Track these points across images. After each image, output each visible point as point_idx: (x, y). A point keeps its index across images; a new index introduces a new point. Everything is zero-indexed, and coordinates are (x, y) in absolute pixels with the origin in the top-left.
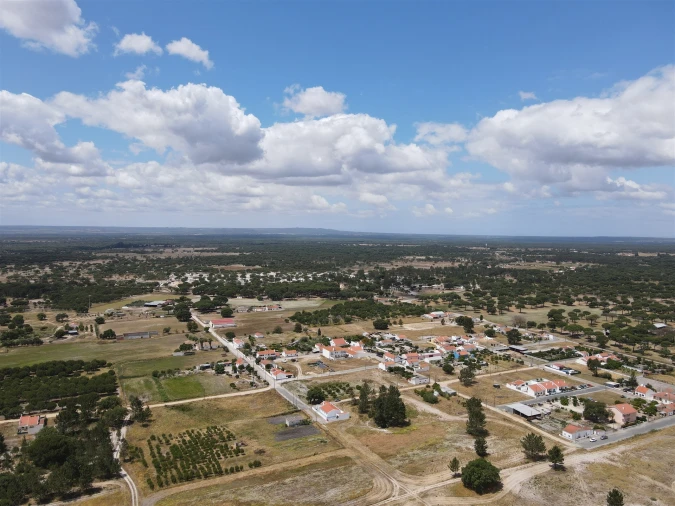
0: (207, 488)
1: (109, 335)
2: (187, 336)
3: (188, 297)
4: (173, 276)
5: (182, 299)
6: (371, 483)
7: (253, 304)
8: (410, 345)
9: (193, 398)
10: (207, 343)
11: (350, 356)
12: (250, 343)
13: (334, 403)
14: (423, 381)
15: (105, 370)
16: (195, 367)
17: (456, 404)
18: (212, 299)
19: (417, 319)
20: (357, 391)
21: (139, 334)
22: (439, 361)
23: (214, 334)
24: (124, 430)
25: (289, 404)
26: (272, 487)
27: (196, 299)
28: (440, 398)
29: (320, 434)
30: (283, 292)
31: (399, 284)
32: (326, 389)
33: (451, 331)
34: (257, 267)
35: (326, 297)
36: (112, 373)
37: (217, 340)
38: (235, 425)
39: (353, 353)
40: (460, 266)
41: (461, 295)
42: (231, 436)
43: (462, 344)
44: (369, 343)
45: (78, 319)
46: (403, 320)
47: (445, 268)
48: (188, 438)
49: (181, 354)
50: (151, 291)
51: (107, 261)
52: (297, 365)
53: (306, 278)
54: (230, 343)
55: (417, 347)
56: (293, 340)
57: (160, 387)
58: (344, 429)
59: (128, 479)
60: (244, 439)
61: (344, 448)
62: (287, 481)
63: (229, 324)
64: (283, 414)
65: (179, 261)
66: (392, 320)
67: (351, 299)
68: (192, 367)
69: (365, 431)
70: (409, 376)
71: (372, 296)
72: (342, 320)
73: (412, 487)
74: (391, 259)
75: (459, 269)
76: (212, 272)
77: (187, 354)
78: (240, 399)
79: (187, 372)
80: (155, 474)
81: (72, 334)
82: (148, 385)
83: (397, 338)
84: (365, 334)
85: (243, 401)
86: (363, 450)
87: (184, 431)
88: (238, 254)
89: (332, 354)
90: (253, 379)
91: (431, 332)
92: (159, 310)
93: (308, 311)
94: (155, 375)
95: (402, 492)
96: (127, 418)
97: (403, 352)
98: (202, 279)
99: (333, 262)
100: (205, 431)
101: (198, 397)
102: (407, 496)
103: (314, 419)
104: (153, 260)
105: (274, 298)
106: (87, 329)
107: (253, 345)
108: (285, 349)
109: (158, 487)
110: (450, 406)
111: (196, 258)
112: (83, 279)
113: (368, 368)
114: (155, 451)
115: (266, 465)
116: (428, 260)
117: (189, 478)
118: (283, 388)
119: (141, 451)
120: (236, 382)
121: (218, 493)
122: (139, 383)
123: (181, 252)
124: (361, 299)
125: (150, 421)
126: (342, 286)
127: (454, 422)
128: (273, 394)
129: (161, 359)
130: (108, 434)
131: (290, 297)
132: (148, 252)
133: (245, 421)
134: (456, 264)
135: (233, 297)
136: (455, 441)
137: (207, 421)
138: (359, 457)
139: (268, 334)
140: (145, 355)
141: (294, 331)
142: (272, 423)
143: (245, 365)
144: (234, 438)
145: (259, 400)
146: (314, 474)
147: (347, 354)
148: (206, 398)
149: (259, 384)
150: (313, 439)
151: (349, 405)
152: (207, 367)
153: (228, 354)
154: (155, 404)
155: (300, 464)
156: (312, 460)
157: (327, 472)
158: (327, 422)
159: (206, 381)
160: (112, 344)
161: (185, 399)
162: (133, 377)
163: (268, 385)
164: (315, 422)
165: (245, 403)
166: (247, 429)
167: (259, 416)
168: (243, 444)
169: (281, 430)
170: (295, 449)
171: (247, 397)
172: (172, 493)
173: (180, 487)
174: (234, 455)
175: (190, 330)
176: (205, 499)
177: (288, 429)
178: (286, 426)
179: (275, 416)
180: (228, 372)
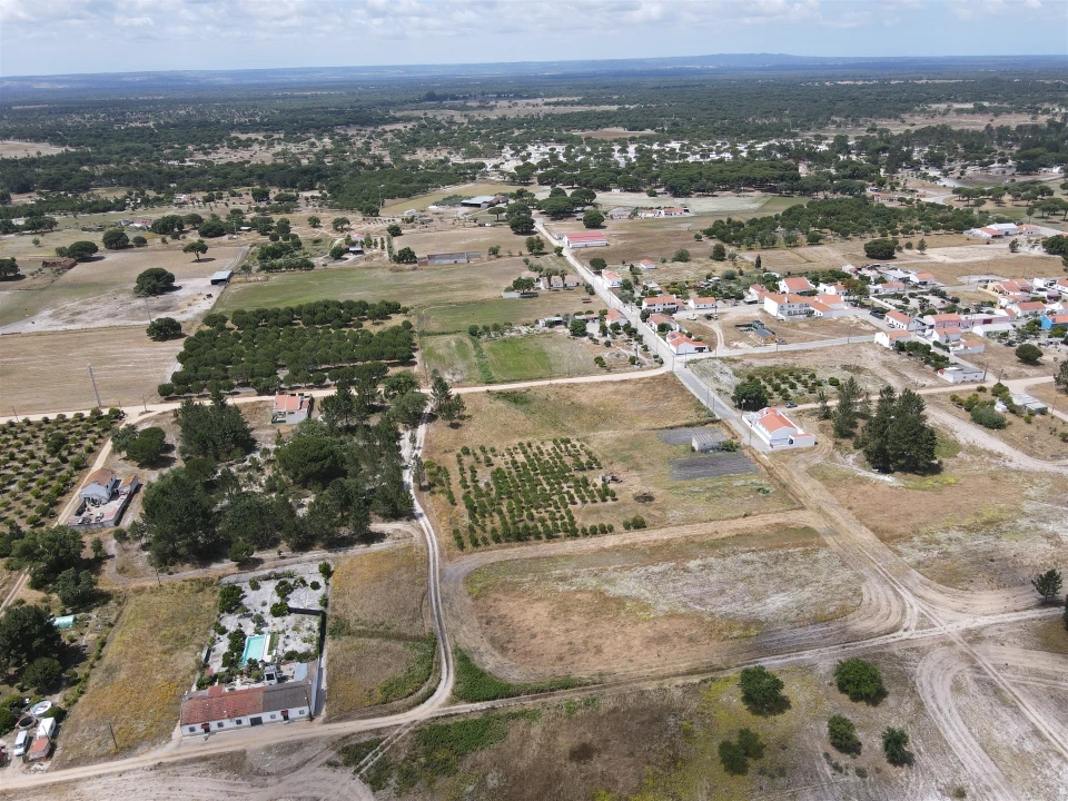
0: (550, 558)
1: (406, 256)
2: (526, 261)
3: (530, 189)
4: (507, 151)
5: (520, 194)
6: (857, 593)
7: (639, 204)
8: (942, 295)
9: (531, 379)
10: (559, 278)
11: (817, 313)
12: (631, 279)
13: (782, 411)
14: (972, 377)
15: (397, 320)
16: (537, 322)
17: (1045, 434)
18: (569, 193)
19: (955, 238)
20: (829, 389)
21: (451, 256)
22: (1005, 335)
23: (571, 260)
24: (422, 430)
25: (699, 407)
26: (664, 574)
27: (542, 193)
28: (1010, 417)
29: (757, 471)
30: (693, 180)
31: (919, 162)
32: (770, 381)
33: (1034, 268)
34: (648, 132)
35: (773, 190)
36: (407, 325)
37: (575, 271)
38: (602, 439)
39: (823, 308)
40: (1051, 123)
41: (1055, 187)
42: (593, 463)
43: (1056, 299)
44: (856, 289)
45: (365, 227)
46: (927, 239)
47: (1020, 128)
48: (521, 458)
49: (515, 295)
50: (473, 179)
51: (410, 126)
52: (714, 326)
53: (735, 153)
54: (598, 278)
55: (956, 301)
56: (709, 277)
57: (480, 355)
58: (803, 467)
59: (424, 522)
60: (617, 468)
61: (803, 508)
62: (693, 564)
63: (597, 241)
64: (688, 426)
65: (519, 123)
66: (902, 241)
67: (821, 196)
68: (532, 320)
69: (846, 477)
70: (940, 363)
71: (863, 188)
72: (803, 238)
73: (949, 615)
74: (903, 110)
75: (1048, 131)
76: (570, 141)
77: (524, 296)
78: (611, 388)
79: (524, 330)
80: (467, 520)
81: (355, 253)
82: (462, 349)
83: (914, 279)
84: (847, 268)
85: (616, 392)
86: (841, 517)
87: (515, 442)
88: (615, 108)
89: (781, 309)
90: (634, 349)
91: (988, 268)
92: (483, 213)
93: (736, 219)
94: (474, 332)
95: (924, 622)
96: (427, 410)
97: (926, 309)
98: (554, 157)
99: (787, 120)
100: (549, 446)
101: (541, 378)
102: (935, 632)
103: (745, 441)
104: (478, 122)
105: (677, 191)
106: (376, 244)
107: (637, 282)
108: (693, 294)
109: (469, 546)
110: (1031, 438)
111: (546, 116)
112: (374, 157)
113: (855, 339)
114: (468, 475)
115: (654, 526)
116: (981, 110)
117: (521, 537)
118: (688, 371)
119: (447, 474)
120: (606, 355)
121: (569, 571)
122: (448, 345)
123: (523, 108)
124: (838, 196)
125: (462, 418)
126: (803, 170)
127: (1041, 475)
128: (670, 383)
129: (483, 303)
130: (398, 436)
131: (706, 191)
132: (472, 108)
133: (619, 433)
134: (1042, 120)
135: (605, 188)
136: (1045, 520)
137: (554, 424)
138: (834, 533)
139: (664, 261)
140: (459, 293)
141: (711, 258)
142: (666, 441)
143: (623, 323)
144: (599, 464)
145: (645, 392)
146: (743, 556)
147: (812, 309)
148: (554, 382)
149: (646, 360)
150: (742, 482)
151: (815, 418)
152: (558, 323)
153: (593, 298)
154: (471, 386)
155: (717, 533)
156: (740, 526)
157: (770, 556)
158: (770, 449)
159: (555, 348)
160: (411, 273)
161: (519, 380)
162: (440, 334)
163: (662, 363)
164: (746, 447)
165: (619, 397)
166: (623, 450)
167: (645, 425)
168: (614, 479)
169: (684, 458)
170: (708, 499)
171: (624, 386)
172: (492, 561)
173: (506, 551)
174: (598, 499)
175: (531, 250)
176: (546, 579)
177: (695, 457)
178: (693, 450)
179: (671, 428)
180: (591, 334)
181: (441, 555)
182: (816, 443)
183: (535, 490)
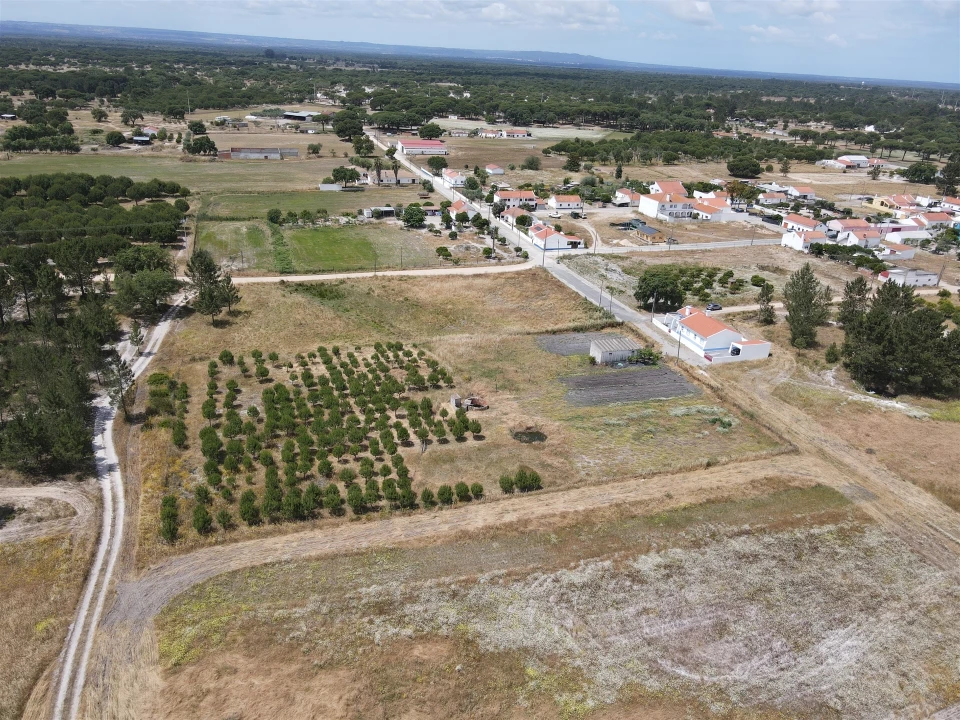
1: (204, 146)
2: (351, 160)
7: (478, 127)
8: (829, 207)
9: (348, 270)
10: (390, 172)
11: (703, 215)
12: (477, 180)
16: (361, 212)
19: (810, 167)
21: (261, 150)
22: (926, 242)
23: (406, 163)
24: (162, 329)
25: (586, 306)
29: (698, 394)
35: (611, 127)
37: (411, 169)
38: (450, 347)
39: (710, 210)
42: (440, 378)
44: (744, 193)
48: (319, 370)
49: (336, 187)
52: (585, 224)
54: (437, 179)
56: (566, 181)
57: (280, 242)
60: (479, 387)
61: (796, 452)
63: (435, 148)
64: (576, 330)
68: (355, 211)
69: (836, 403)
77: (346, 189)
78: (464, 283)
79: (343, 220)
81: (141, 143)
82: (254, 236)
83: (793, 192)
85: (469, 288)
86: (864, 467)
87: (314, 348)
89: (662, 208)
91: (858, 189)
94: (274, 218)
96: (178, 300)
97: (824, 218)
100: (369, 353)
101: (361, 269)
103: (667, 350)
105: (516, 120)
106: (171, 138)
107: (483, 183)
109: (191, 534)
113: (757, 242)
115: (555, 486)
118: (562, 267)
119: (185, 395)
120: (452, 247)
122: (237, 231)
125: (234, 314)
128: (541, 277)
129: (293, 194)
131: (546, 123)
133: (478, 338)
135: (441, 117)
137: (379, 325)
138: (867, 495)
139: (513, 169)
140: (264, 184)
141: (565, 168)
142: (550, 349)
143: (471, 215)
144: (449, 381)
145: (508, 288)
146: (737, 544)
147: (695, 212)
148: (380, 274)
149: (505, 255)
150: (682, 409)
151: (752, 323)
152: (388, 214)
153: (431, 195)
154: (258, 275)
155: (669, 496)
156: (705, 484)
157: (781, 543)
158: (707, 362)
159: (383, 239)
160: (208, 164)
161: (331, 271)
162: (227, 219)
163: (526, 257)
164: (672, 359)
165: (473, 293)
166: (485, 360)
167: (516, 328)
168: (475, 404)
169: (581, 373)
170: (636, 438)
171: (478, 281)
172: (234, 565)
173: (269, 542)
174: (451, 437)
175: (358, 152)
176: (345, 609)
177: (596, 371)
178: (593, 361)
179: (554, 332)
180: (432, 226)
181: (124, 556)
182: (770, 355)
183: (339, 422)
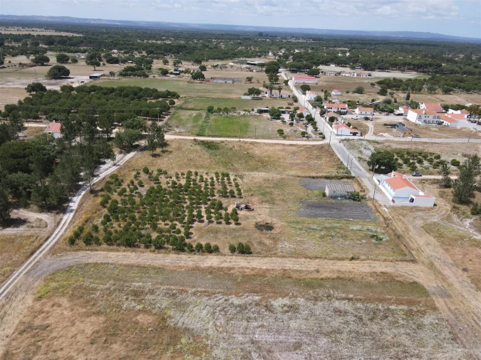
9: (229, 137)
10: (277, 91)
11: (446, 123)
12: (323, 97)
13: (409, 177)
16: (253, 110)
21: (224, 79)
23: (292, 88)
24: (130, 155)
25: (340, 165)
29: (375, 220)
30: (377, 63)
32: (402, 157)
36: (172, 102)
39: (450, 120)
44: (477, 112)
49: (248, 97)
52: (369, 124)
54: (303, 96)
57: (206, 121)
59: (68, 217)
63: (311, 81)
64: (327, 178)
69: (462, 238)
78: (281, 147)
79: (242, 113)
81: (175, 74)
84: (469, 105)
85: (282, 150)
86: (454, 278)
89: (420, 118)
94: (210, 110)
103: (371, 194)
107: (326, 99)
115: (259, 254)
118: (342, 145)
120: (287, 130)
128: (327, 151)
133: (269, 175)
138: (445, 295)
139: (348, 92)
141: (378, 93)
142: (305, 186)
143: (305, 114)
145: (304, 153)
147: (442, 120)
148: (242, 140)
149: (313, 136)
150: (358, 227)
152: (266, 111)
158: (392, 204)
163: (324, 138)
164: (371, 199)
165: (283, 153)
166: (266, 187)
167: (293, 173)
168: (247, 207)
169: (314, 200)
170: (322, 237)
171: (291, 147)
174: (223, 222)
175: (270, 81)
177: (324, 200)
178: (324, 195)
179: (313, 178)
180: (283, 119)
181: (52, 248)
182: (435, 205)
